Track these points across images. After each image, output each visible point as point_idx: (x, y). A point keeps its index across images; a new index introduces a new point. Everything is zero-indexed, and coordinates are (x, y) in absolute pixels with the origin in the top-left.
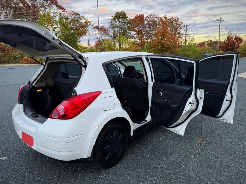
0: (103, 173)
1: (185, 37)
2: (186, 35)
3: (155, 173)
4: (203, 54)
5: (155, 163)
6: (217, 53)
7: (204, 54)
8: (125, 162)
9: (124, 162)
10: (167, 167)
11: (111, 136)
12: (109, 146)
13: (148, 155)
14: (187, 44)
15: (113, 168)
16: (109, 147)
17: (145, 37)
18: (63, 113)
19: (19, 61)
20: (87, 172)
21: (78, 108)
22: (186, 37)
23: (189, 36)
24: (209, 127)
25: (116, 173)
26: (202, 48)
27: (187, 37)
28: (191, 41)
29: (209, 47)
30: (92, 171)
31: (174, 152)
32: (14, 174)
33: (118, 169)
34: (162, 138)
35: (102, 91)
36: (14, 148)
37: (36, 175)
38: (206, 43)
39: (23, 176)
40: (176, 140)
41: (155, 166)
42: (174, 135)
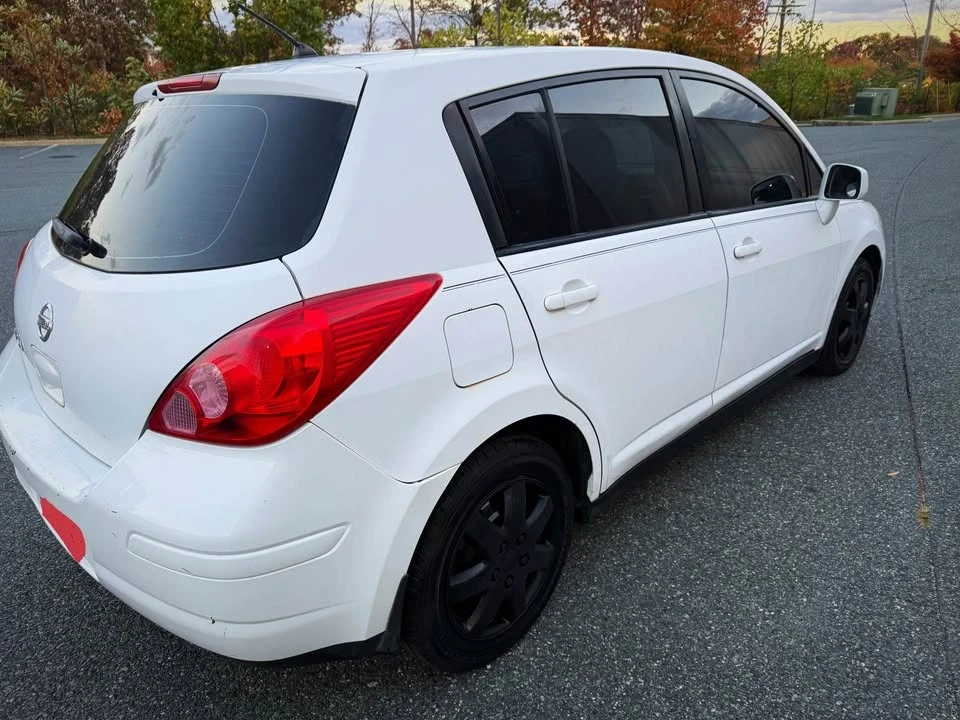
0: (450, 698)
1: (779, 18)
2: (784, 7)
3: (722, 707)
4: (854, 95)
5: (715, 642)
6: (915, 87)
7: (859, 95)
8: (557, 630)
9: (554, 631)
10: (783, 672)
11: (489, 512)
12: (481, 566)
13: (672, 591)
14: (784, 50)
15: (499, 665)
16: (482, 574)
17: (604, 19)
18: (222, 408)
19: (90, 123)
20: (370, 685)
21: (308, 378)
22: (783, 16)
23: (798, 15)
24: (953, 443)
25: (516, 697)
26: (850, 69)
27: (787, 18)
28: (804, 36)
29: (875, 65)
30: (395, 682)
31: (802, 578)
32: (14, 681)
33: (529, 674)
34: (733, 497)
35: (444, 274)
36: (30, 534)
37: (116, 696)
38: (864, 47)
39: (55, 699)
40: (803, 510)
41: (718, 660)
42: (790, 482)
